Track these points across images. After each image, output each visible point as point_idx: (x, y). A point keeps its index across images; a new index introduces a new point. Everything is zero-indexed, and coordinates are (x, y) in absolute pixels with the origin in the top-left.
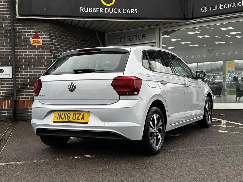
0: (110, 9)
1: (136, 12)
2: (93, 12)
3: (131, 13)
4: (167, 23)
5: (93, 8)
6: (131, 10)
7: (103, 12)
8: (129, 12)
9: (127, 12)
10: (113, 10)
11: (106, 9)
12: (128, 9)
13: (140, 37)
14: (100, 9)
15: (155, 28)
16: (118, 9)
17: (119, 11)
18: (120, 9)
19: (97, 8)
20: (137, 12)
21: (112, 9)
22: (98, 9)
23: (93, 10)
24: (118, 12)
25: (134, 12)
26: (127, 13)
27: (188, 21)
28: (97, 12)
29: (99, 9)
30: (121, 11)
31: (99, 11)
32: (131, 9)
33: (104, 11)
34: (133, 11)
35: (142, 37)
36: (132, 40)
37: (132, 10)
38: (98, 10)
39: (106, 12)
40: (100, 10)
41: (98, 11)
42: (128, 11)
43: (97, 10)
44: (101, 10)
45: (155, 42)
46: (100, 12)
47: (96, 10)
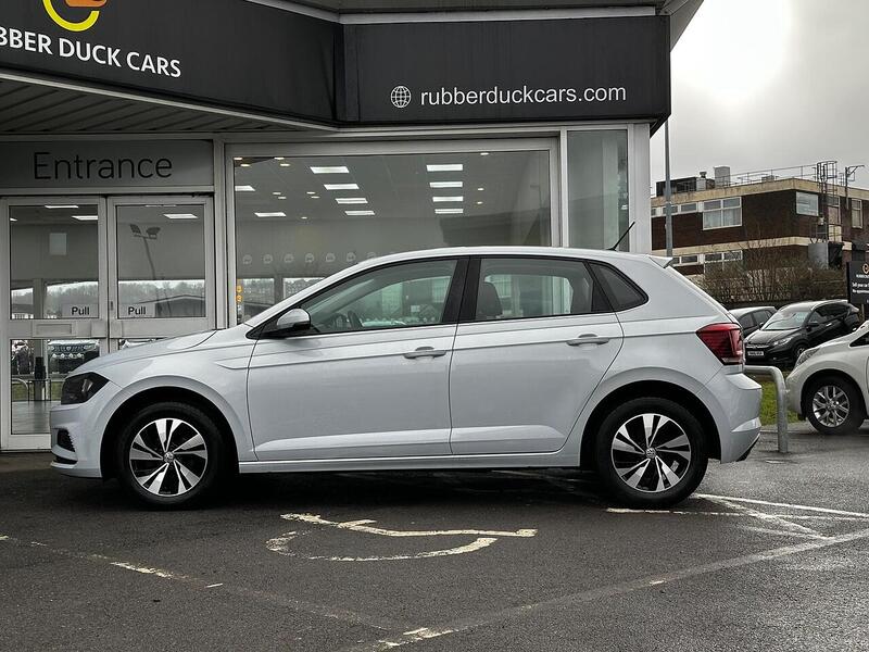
0: (78, 44)
1: (176, 73)
2: (12, 45)
3: (159, 72)
4: (264, 127)
5: (12, 31)
6: (159, 63)
7: (49, 52)
8: (152, 67)
9: (145, 67)
10: (92, 52)
11: (62, 41)
12: (148, 57)
13: (147, 168)
14: (41, 37)
15: (211, 141)
16: (110, 50)
17: (112, 56)
18: (118, 51)
19: (27, 34)
20: (179, 74)
21: (88, 45)
22: (31, 38)
23: (12, 38)
24: (110, 63)
25: (169, 69)
26: (143, 69)
27: (342, 130)
28: (27, 48)
29: (36, 39)
30: (122, 58)
31: (36, 46)
32: (159, 59)
33: (55, 46)
34: (164, 68)
35: (157, 168)
36: (112, 175)
37: (163, 63)
38: (34, 42)
39: (62, 54)
40: (41, 44)
41: (31, 45)
42: (148, 64)
43: (28, 41)
44: (44, 43)
45: (211, 194)
46: (41, 50)
47: (23, 39)
